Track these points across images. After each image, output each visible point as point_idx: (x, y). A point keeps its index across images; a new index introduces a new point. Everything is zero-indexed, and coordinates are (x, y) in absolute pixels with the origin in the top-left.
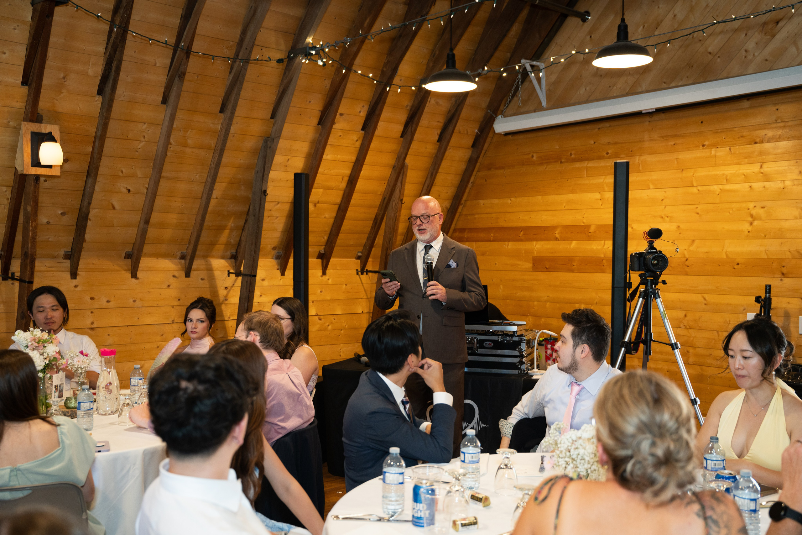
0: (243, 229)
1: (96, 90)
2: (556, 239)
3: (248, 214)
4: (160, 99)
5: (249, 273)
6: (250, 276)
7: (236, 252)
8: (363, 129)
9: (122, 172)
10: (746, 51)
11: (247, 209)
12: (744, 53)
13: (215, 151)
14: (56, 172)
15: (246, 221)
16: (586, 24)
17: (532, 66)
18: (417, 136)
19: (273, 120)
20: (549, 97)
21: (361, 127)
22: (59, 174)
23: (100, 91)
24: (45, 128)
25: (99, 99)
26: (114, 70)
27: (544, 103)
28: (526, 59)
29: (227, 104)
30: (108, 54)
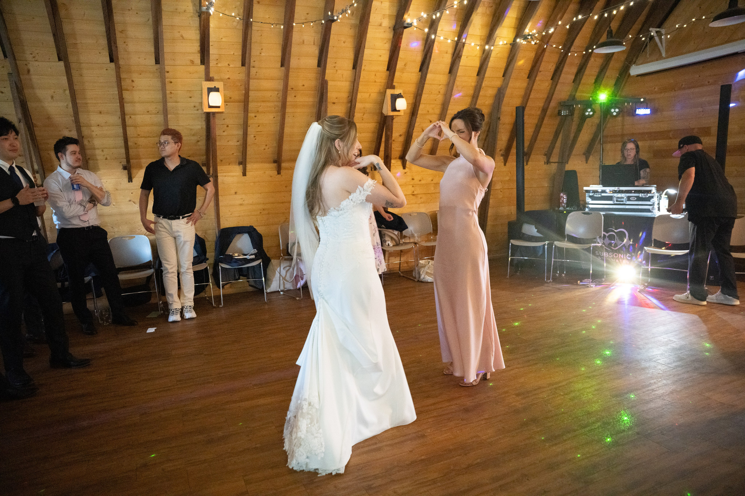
1: (418, 69)
4: (448, 71)
8: (551, 79)
9: (428, 112)
17: (656, 32)
18: (583, 81)
19: (504, 78)
20: (667, 51)
23: (421, 71)
24: (397, 92)
25: (420, 73)
26: (428, 58)
27: (664, 55)
28: (653, 27)
29: (481, 71)
30: (426, 50)
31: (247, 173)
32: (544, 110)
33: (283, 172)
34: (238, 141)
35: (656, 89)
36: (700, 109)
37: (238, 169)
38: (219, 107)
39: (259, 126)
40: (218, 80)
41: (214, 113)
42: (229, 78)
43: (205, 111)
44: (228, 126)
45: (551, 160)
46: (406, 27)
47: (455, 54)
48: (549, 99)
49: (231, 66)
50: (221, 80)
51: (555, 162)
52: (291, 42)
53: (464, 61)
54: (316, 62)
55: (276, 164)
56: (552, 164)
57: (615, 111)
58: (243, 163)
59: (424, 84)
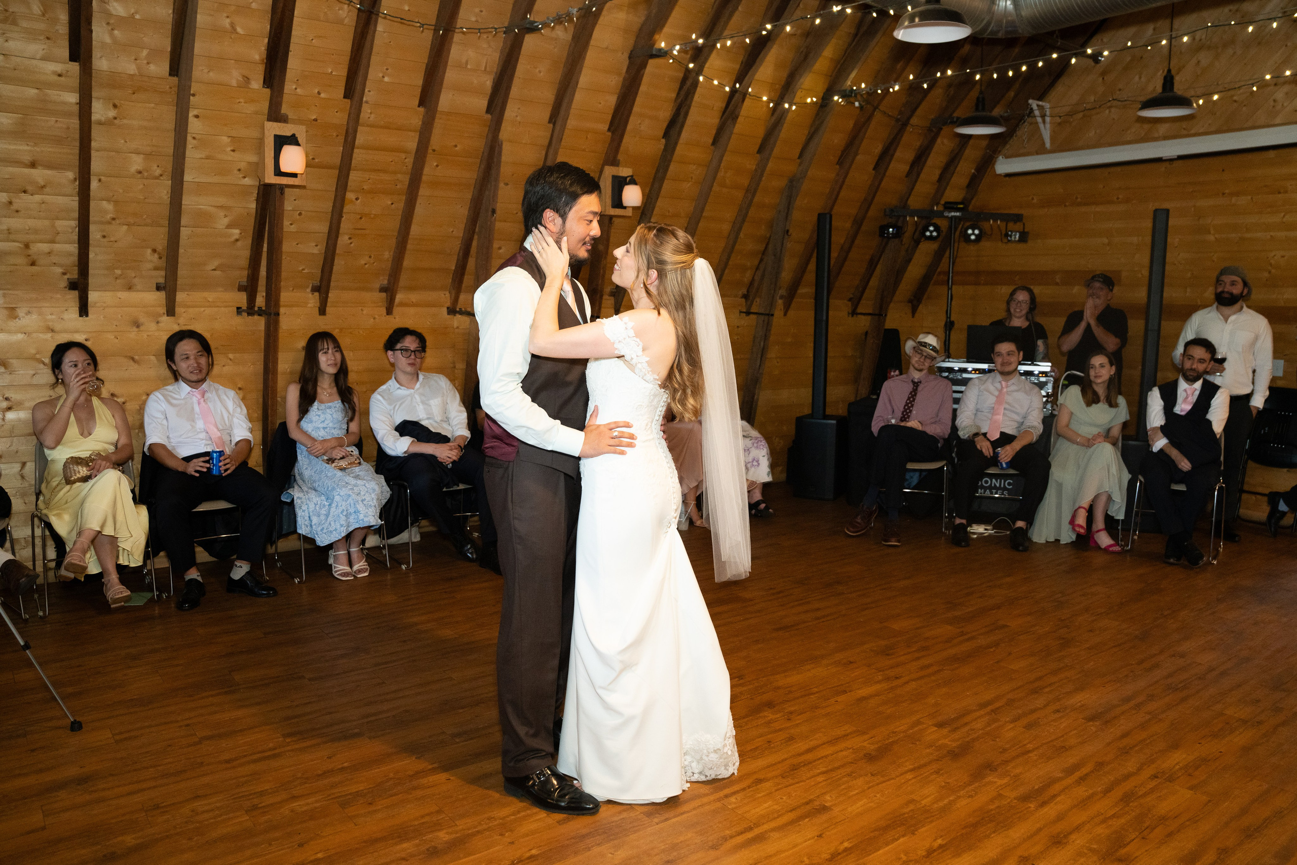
0: (757, 269)
1: (662, 134)
2: (1057, 284)
3: (764, 253)
4: (711, 141)
5: (767, 312)
6: (768, 315)
7: (748, 291)
8: (874, 169)
9: (669, 212)
10: (1275, 101)
11: (762, 249)
12: (1272, 103)
13: (747, 191)
14: (629, 213)
15: (761, 260)
16: (1098, 65)
17: (1038, 106)
18: (922, 176)
19: (799, 161)
20: (1052, 139)
21: (872, 166)
22: (630, 214)
23: (666, 135)
24: (625, 172)
25: (663, 141)
26: (682, 114)
27: (1048, 145)
28: (1033, 99)
29: (765, 146)
30: (679, 100)
31: (329, 310)
32: (858, 223)
33: (396, 310)
34: (317, 246)
35: (1035, 201)
36: (1106, 241)
37: (313, 300)
38: (294, 175)
39: (361, 218)
40: (294, 122)
41: (282, 188)
42: (315, 120)
43: (267, 181)
44: (300, 214)
45: (859, 310)
46: (653, 56)
47: (729, 110)
48: (867, 203)
49: (322, 95)
50: (300, 122)
51: (864, 314)
52: (447, 62)
53: (740, 126)
54: (484, 103)
55: (384, 295)
56: (859, 316)
57: (973, 234)
58: (322, 289)
59: (670, 161)
